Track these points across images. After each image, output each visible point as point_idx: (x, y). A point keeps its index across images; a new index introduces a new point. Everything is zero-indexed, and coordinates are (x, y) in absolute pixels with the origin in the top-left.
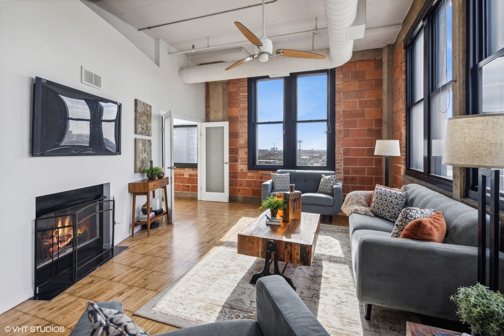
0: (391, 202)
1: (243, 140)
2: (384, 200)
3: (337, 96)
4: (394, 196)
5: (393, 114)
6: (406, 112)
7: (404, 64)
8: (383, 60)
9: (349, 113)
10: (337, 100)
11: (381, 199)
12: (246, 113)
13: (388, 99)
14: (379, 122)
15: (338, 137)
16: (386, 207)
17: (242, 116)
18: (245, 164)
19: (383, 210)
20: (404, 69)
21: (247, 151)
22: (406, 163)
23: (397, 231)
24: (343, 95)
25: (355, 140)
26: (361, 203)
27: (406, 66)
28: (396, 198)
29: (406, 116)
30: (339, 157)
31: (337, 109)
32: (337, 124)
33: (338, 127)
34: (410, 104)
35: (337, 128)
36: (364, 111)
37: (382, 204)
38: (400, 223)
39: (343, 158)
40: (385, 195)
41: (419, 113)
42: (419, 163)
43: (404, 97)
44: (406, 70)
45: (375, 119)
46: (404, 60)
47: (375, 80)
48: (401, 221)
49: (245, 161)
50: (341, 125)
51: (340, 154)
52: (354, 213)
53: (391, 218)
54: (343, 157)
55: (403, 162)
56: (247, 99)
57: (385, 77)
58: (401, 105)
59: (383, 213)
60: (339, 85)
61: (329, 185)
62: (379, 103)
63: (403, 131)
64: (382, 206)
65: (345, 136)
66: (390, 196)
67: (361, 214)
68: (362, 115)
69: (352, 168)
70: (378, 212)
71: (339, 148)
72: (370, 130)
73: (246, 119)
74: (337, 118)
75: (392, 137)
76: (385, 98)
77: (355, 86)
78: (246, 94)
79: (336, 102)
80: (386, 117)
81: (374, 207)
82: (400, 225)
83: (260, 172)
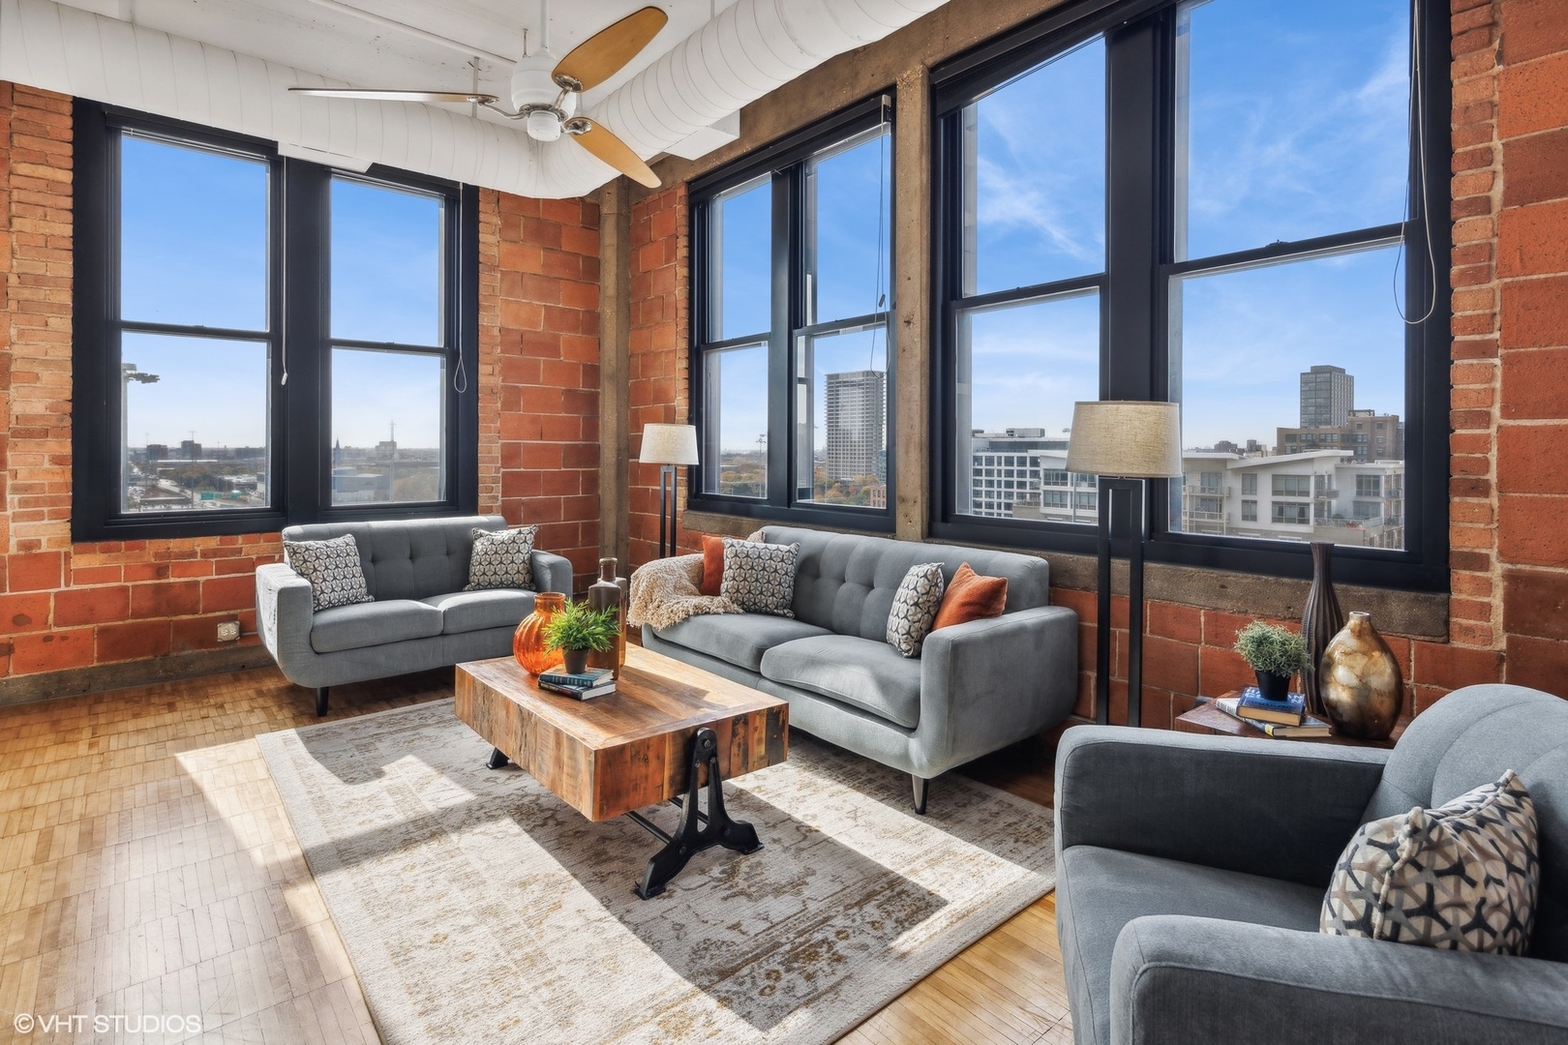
0: (776, 571)
1: (37, 397)
2: (760, 568)
3: (485, 279)
4: (777, 556)
5: (636, 355)
6: (690, 358)
7: (683, 242)
8: (605, 210)
9: (518, 338)
10: (483, 291)
11: (752, 568)
13: (617, 315)
14: (593, 373)
15: (489, 408)
16: (766, 585)
18: (53, 516)
19: (761, 593)
20: (682, 252)
21: (68, 448)
22: (690, 482)
23: (919, 615)
24: (501, 279)
25: (534, 420)
26: (685, 588)
27: (690, 247)
28: (782, 561)
29: (690, 368)
30: (490, 471)
31: (484, 319)
32: (485, 367)
33: (489, 376)
34: (701, 344)
35: (483, 380)
36: (556, 338)
37: (757, 580)
38: (925, 597)
39: (500, 475)
40: (759, 557)
43: (683, 323)
44: (690, 257)
45: (585, 366)
46: (683, 230)
47: (585, 258)
48: (928, 593)
50: (497, 371)
51: (493, 460)
52: (696, 614)
53: (776, 608)
54: (502, 470)
56: (68, 203)
57: (609, 256)
58: (673, 339)
59: (761, 601)
60: (490, 245)
61: (519, 558)
62: (592, 323)
63: (680, 403)
64: (758, 584)
65: (506, 406)
66: (771, 558)
67: (718, 614)
69: (525, 504)
70: (749, 600)
71: (490, 442)
72: (570, 394)
74: (483, 349)
76: (609, 312)
77: (533, 261)
78: (67, 177)
79: (480, 297)
80: (613, 363)
81: (738, 591)
82: (924, 603)
83: (153, 547)
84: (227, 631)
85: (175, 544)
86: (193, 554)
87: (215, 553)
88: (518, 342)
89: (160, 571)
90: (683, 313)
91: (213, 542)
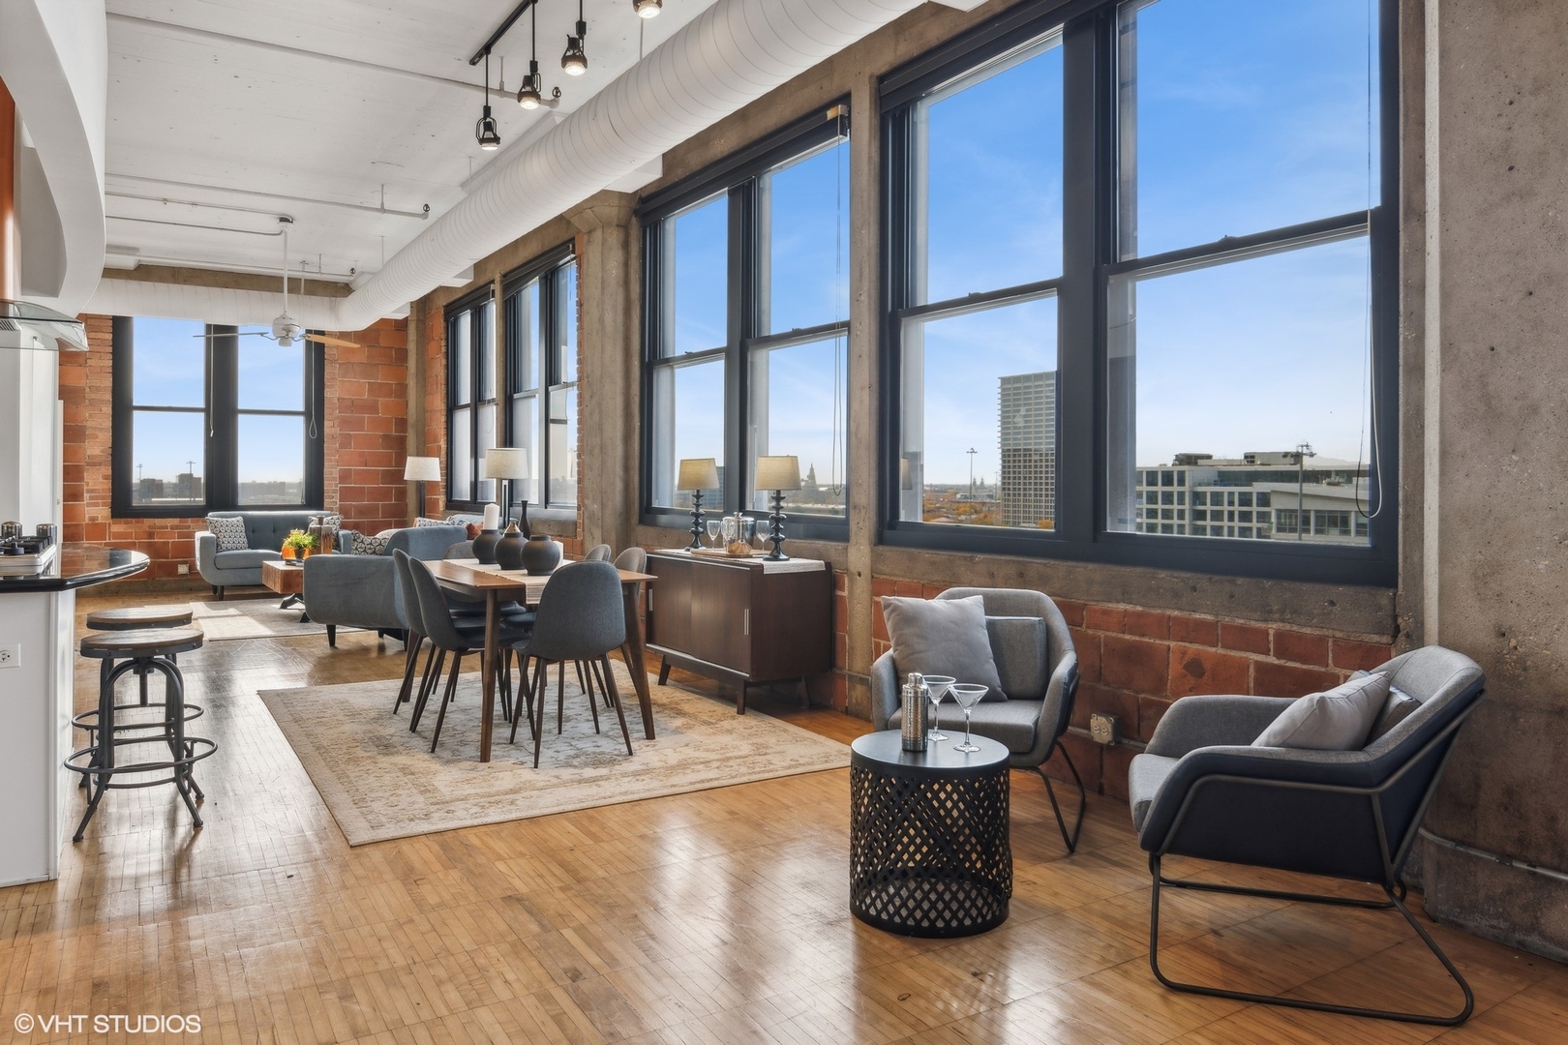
1: (98, 445)
5: (424, 412)
6: (447, 417)
7: (443, 343)
8: (410, 318)
9: (350, 403)
10: (327, 376)
12: (107, 382)
13: (416, 386)
14: (402, 423)
15: (330, 447)
17: (98, 389)
18: (104, 505)
20: (444, 349)
21: (110, 472)
22: (447, 493)
25: (361, 455)
27: (447, 346)
29: (447, 422)
30: (332, 485)
31: (328, 393)
32: (328, 422)
33: (330, 428)
34: (452, 406)
35: (327, 430)
36: (376, 402)
39: (338, 488)
41: (463, 419)
42: (464, 492)
43: (444, 392)
44: (447, 353)
45: (396, 419)
46: (443, 336)
47: (396, 349)
49: (103, 498)
50: (336, 425)
51: (334, 479)
54: (340, 485)
55: (443, 490)
56: (110, 349)
57: (412, 347)
58: (439, 403)
62: (402, 390)
63: (443, 444)
65: (343, 445)
68: (372, 408)
69: (356, 506)
71: (332, 468)
72: (386, 437)
73: (109, 397)
74: (327, 411)
75: (424, 452)
76: (411, 383)
77: (360, 356)
78: (110, 337)
79: (325, 380)
80: (414, 417)
83: (148, 522)
84: (183, 569)
85: (158, 522)
86: (167, 527)
87: (177, 527)
88: (352, 406)
89: (151, 535)
90: (443, 387)
91: (175, 521)
